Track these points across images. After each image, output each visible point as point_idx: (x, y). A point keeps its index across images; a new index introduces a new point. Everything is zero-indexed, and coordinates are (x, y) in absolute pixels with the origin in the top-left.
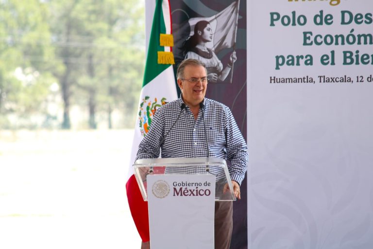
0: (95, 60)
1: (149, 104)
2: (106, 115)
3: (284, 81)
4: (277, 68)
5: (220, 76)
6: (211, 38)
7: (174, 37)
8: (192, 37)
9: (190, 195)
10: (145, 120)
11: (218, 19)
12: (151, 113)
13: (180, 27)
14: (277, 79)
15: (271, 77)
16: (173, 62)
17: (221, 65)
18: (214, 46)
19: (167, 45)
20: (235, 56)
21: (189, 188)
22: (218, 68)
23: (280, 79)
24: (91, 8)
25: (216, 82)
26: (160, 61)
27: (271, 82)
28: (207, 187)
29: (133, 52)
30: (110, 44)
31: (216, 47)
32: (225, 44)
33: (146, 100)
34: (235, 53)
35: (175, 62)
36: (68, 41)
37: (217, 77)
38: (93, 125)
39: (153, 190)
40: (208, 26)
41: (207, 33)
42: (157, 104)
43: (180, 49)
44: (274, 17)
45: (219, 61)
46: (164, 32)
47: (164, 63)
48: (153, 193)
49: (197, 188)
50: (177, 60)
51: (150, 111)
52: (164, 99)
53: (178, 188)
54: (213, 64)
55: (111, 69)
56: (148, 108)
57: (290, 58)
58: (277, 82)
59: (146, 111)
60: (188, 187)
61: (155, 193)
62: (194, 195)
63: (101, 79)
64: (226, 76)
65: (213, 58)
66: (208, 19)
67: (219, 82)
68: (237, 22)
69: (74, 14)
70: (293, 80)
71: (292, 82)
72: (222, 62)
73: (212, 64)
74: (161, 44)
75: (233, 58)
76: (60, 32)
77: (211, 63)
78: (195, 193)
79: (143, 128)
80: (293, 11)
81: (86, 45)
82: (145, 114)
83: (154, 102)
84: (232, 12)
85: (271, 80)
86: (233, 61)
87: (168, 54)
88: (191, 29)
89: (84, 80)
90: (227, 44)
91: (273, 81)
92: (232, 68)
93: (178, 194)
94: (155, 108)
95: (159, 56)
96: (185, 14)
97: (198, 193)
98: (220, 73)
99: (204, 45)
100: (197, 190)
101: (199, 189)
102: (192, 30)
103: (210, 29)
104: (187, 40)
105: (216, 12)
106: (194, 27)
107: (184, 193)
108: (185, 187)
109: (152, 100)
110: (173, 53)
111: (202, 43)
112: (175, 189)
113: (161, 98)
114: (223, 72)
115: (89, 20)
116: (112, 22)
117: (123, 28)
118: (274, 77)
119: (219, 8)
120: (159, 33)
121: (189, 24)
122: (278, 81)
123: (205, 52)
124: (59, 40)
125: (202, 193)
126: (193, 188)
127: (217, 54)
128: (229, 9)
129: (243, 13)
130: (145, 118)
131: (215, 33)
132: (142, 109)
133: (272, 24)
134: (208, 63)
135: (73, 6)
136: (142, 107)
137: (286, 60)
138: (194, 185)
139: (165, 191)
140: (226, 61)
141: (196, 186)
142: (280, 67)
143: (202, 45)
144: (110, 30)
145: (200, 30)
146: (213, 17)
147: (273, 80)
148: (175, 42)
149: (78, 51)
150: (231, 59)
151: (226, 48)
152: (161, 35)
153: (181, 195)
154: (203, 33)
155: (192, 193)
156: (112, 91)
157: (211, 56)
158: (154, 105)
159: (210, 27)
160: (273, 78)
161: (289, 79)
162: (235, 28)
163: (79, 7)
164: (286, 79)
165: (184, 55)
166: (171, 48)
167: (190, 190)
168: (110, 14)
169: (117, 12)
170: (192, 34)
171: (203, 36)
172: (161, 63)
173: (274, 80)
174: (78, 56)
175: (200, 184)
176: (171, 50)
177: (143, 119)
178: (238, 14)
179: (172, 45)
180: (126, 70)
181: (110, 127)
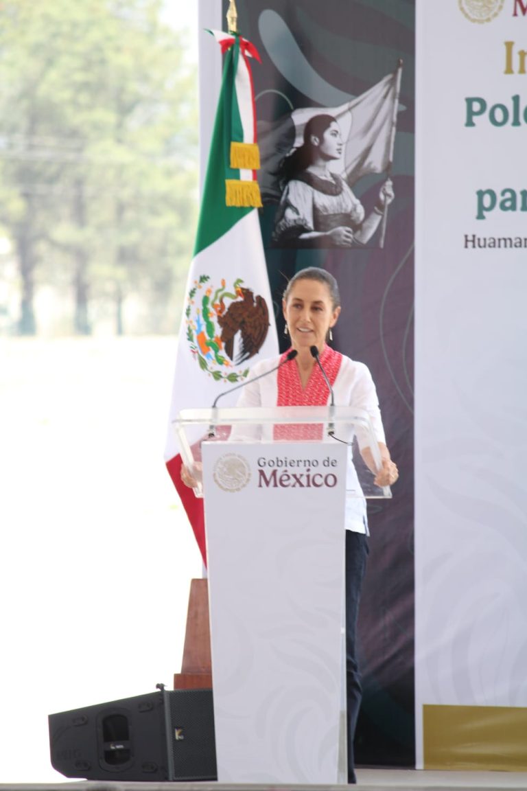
0: (89, 190)
1: (209, 291)
2: (111, 307)
3: (495, 243)
4: (480, 216)
5: (359, 233)
6: (339, 151)
7: (261, 150)
8: (298, 149)
9: (294, 486)
10: (200, 326)
11: (354, 110)
12: (212, 310)
13: (274, 128)
14: (479, 239)
15: (466, 236)
16: (258, 202)
17: (361, 210)
18: (346, 169)
19: (245, 167)
20: (390, 191)
21: (291, 471)
22: (354, 216)
23: (485, 239)
24: (79, 77)
25: (350, 245)
26: (231, 200)
27: (466, 247)
28: (330, 470)
29: (169, 174)
30: (120, 155)
31: (349, 170)
32: (370, 163)
33: (202, 284)
34: (389, 183)
35: (263, 202)
36: (31, 147)
37: (351, 236)
38: (82, 327)
39: (214, 475)
40: (334, 126)
41: (331, 141)
42: (225, 291)
43: (274, 174)
44: (474, 108)
45: (357, 202)
46: (240, 137)
47: (238, 205)
48: (216, 481)
49: (308, 470)
50: (267, 199)
51: (209, 306)
52: (239, 281)
53: (268, 472)
54: (344, 206)
55: (121, 208)
56: (205, 300)
57: (508, 195)
58: (480, 246)
59: (201, 307)
60: (289, 468)
61: (219, 480)
62: (301, 485)
63: (100, 228)
64: (370, 234)
65: (344, 193)
66: (332, 112)
67: (356, 245)
68: (395, 119)
69: (43, 90)
70: (514, 242)
71: (511, 246)
72: (363, 203)
73: (341, 208)
74: (233, 165)
75: (386, 195)
76: (13, 130)
77: (340, 205)
78: (304, 480)
79: (196, 343)
80: (514, 94)
81: (71, 156)
82: (198, 314)
83: (220, 287)
84: (385, 97)
85: (467, 241)
86: (385, 200)
87: (248, 186)
88: (297, 132)
89: (64, 231)
90: (372, 166)
91: (470, 244)
92: (383, 216)
93: (267, 483)
94: (221, 301)
95: (228, 189)
96: (285, 100)
97: (312, 482)
98: (357, 227)
99: (324, 167)
100: (308, 476)
101: (312, 474)
102: (300, 134)
103: (337, 132)
104: (288, 155)
105: (349, 96)
106: (303, 128)
107: (281, 481)
108: (284, 468)
109: (214, 284)
110: (259, 183)
111: (321, 162)
112: (262, 473)
113: (235, 280)
114: (365, 225)
115: (75, 103)
116: (125, 110)
117: (149, 122)
118: (474, 236)
119: (356, 87)
120: (230, 140)
121: (292, 121)
122: (482, 244)
123: (326, 182)
124: (11, 146)
125: (319, 480)
126: (300, 470)
127: (352, 185)
128: (379, 90)
129: (407, 98)
130: (198, 321)
131: (348, 140)
132: (193, 302)
133: (470, 123)
134: (332, 205)
135: (42, 75)
136: (194, 299)
137: (500, 198)
138: (301, 464)
139: (239, 476)
140: (370, 201)
141: (307, 467)
142: (485, 213)
143: (319, 166)
144: (120, 125)
145: (316, 135)
146: (345, 107)
147: (471, 241)
148: (264, 160)
149: (53, 169)
150: (382, 197)
151: (372, 174)
152: (234, 145)
153: (275, 485)
154: (322, 140)
155: (298, 481)
156: (125, 256)
157: (338, 190)
158: (220, 294)
159: (337, 129)
160: (470, 238)
161: (505, 239)
162: (391, 131)
163: (53, 75)
164: (499, 240)
165: (281, 188)
166: (254, 172)
167: (295, 476)
168: (121, 90)
169: (135, 87)
170: (299, 142)
171: (323, 148)
172: (233, 204)
173: (473, 241)
174: (52, 180)
175: (315, 463)
176: (255, 177)
177: (195, 324)
178: (397, 101)
179: (257, 166)
180: (154, 212)
181: (120, 331)
